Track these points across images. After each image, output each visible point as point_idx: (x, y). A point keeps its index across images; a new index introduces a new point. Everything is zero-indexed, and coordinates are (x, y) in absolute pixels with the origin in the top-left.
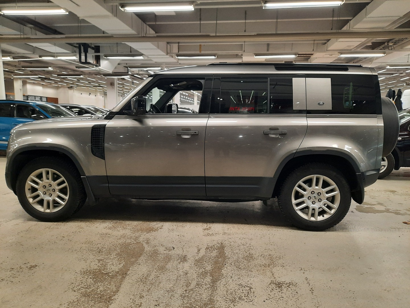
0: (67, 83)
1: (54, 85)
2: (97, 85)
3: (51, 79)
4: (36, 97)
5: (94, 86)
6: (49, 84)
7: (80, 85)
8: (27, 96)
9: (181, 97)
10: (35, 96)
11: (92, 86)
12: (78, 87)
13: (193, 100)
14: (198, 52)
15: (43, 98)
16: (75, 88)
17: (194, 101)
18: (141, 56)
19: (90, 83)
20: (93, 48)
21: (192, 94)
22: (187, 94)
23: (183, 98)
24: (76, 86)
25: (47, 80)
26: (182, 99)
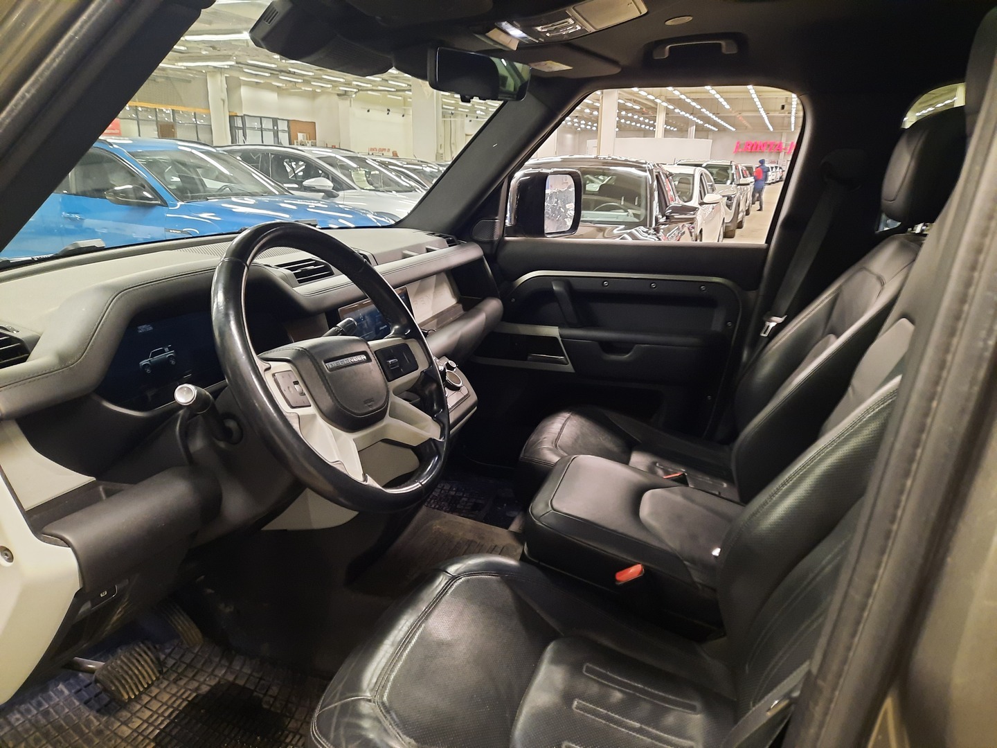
0: (333, 83)
1: (303, 88)
2: (404, 85)
3: (294, 73)
4: (263, 119)
5: (397, 91)
6: (291, 84)
7: (365, 88)
8: (241, 116)
9: (619, 116)
10: (261, 118)
11: (393, 90)
12: (361, 92)
13: (652, 122)
15: (279, 121)
16: (354, 96)
17: (654, 127)
19: (387, 81)
21: (652, 105)
22: (637, 107)
23: (627, 118)
24: (355, 90)
25: (282, 73)
26: (623, 121)
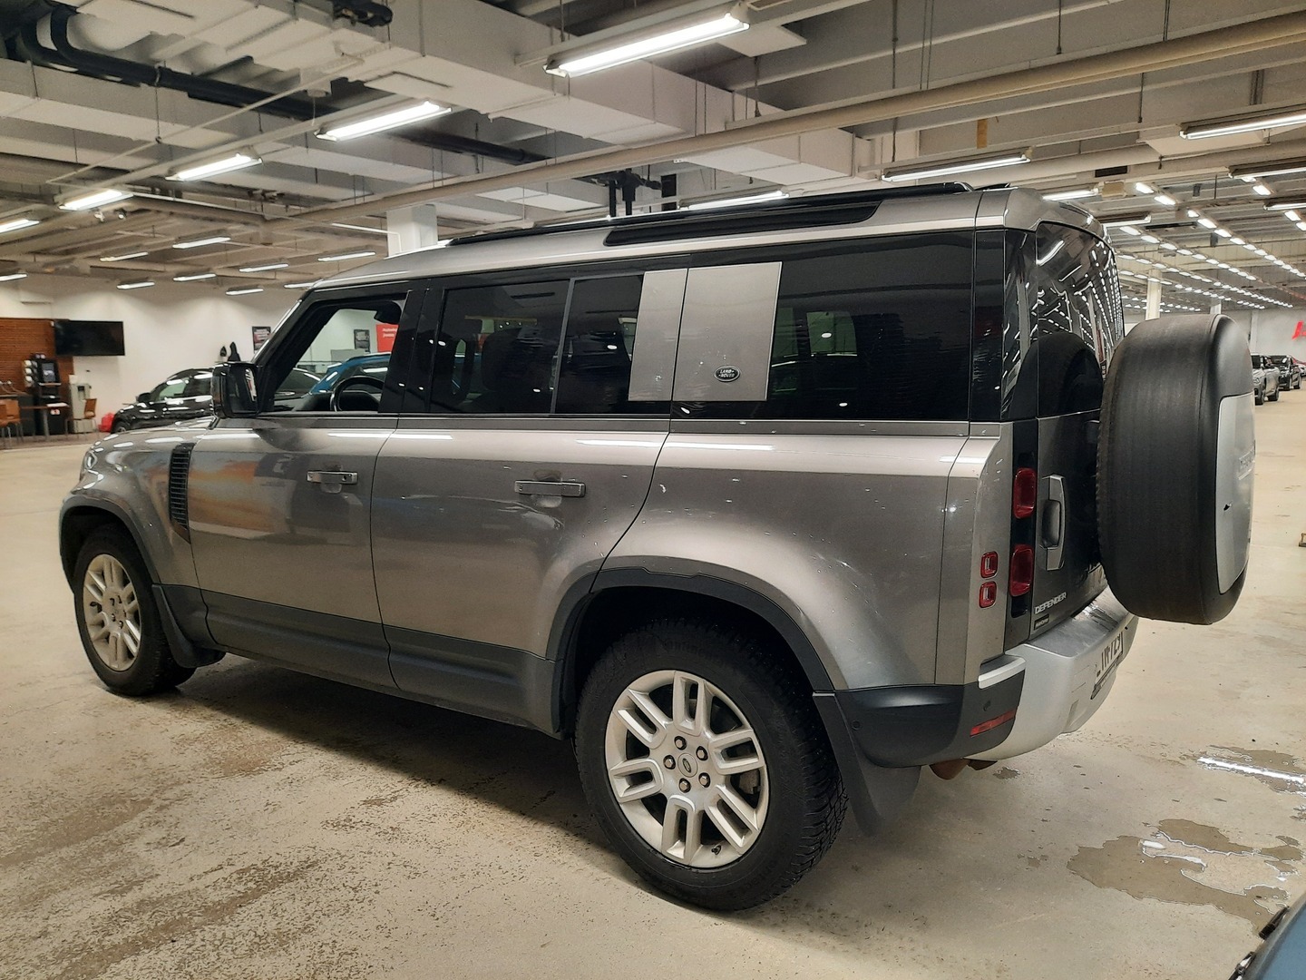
14: (973, 150)
18: (775, 190)
20: (653, 185)
